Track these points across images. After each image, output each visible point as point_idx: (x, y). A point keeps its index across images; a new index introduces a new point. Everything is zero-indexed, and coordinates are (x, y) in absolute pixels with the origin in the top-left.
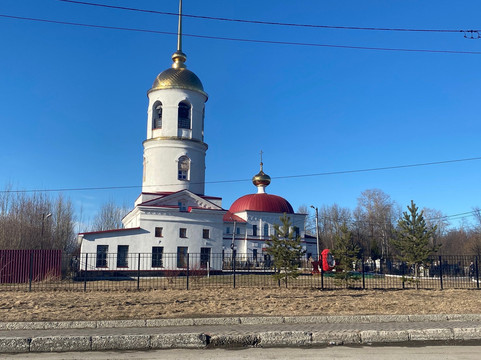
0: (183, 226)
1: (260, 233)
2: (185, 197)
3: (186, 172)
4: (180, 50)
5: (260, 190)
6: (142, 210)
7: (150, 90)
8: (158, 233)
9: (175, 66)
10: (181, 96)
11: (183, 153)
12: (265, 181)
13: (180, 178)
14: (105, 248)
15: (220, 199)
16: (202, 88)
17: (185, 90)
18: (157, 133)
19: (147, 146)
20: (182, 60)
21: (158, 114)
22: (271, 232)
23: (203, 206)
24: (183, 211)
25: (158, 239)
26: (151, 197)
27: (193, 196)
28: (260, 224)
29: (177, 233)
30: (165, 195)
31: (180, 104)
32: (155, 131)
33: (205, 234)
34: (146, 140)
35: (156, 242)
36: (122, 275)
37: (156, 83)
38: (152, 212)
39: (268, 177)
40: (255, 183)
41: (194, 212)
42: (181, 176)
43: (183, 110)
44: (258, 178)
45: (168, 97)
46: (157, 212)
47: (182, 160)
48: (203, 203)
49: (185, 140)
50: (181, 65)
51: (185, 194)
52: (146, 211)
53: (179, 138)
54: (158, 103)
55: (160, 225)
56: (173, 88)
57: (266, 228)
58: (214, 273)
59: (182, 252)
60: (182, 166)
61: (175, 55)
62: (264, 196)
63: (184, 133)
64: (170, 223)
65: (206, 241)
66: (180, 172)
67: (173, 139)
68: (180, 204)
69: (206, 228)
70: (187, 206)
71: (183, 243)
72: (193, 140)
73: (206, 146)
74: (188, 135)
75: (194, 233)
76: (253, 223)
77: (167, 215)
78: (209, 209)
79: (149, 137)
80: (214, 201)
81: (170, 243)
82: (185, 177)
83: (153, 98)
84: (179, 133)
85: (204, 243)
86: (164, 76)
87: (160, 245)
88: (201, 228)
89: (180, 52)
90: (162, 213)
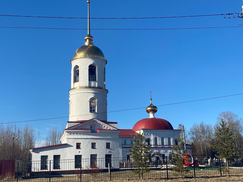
0: (94, 141)
1: (152, 143)
2: (95, 123)
3: (95, 107)
4: (89, 34)
5: (151, 116)
6: (68, 132)
7: (72, 59)
8: (78, 146)
9: (87, 44)
10: (90, 62)
11: (92, 96)
12: (154, 110)
13: (91, 111)
14: (46, 157)
15: (117, 123)
16: (103, 56)
17: (92, 58)
18: (77, 85)
19: (71, 92)
20: (90, 40)
21: (77, 73)
22: (159, 142)
23: (105, 128)
24: (93, 132)
25: (78, 150)
26: (73, 124)
27: (99, 122)
28: (152, 137)
29: (90, 146)
30: (82, 122)
31: (90, 66)
32: (75, 83)
33: (108, 146)
34: (70, 89)
35: (77, 152)
36: (56, 174)
37: (75, 55)
38: (74, 133)
39: (155, 107)
40: (148, 112)
41: (100, 132)
42: (92, 110)
43: (92, 70)
44: (149, 109)
45: (82, 62)
46: (77, 133)
47: (92, 100)
48: (105, 126)
49: (94, 88)
50: (90, 43)
51: (94, 121)
52: (70, 133)
53: (90, 87)
54: (77, 67)
55: (79, 141)
56: (85, 57)
57: (156, 140)
58: (113, 170)
59: (93, 158)
60: (92, 104)
61: (86, 38)
62: (154, 120)
63: (93, 84)
64: (85, 140)
65: (108, 150)
66: (91, 108)
67: (86, 87)
68: (91, 127)
69: (108, 142)
70: (95, 129)
71: (94, 152)
72: (98, 88)
73: (107, 91)
74: (95, 84)
75: (101, 145)
76: (147, 137)
77: (83, 135)
78: (110, 130)
79: (72, 87)
80: (113, 125)
81: (86, 153)
82: (94, 111)
83: (74, 63)
84: (90, 84)
85: (107, 152)
86: (80, 51)
87: (80, 154)
88: (104, 142)
89: (89, 35)
90: (80, 133)
